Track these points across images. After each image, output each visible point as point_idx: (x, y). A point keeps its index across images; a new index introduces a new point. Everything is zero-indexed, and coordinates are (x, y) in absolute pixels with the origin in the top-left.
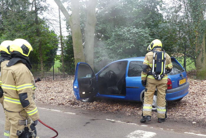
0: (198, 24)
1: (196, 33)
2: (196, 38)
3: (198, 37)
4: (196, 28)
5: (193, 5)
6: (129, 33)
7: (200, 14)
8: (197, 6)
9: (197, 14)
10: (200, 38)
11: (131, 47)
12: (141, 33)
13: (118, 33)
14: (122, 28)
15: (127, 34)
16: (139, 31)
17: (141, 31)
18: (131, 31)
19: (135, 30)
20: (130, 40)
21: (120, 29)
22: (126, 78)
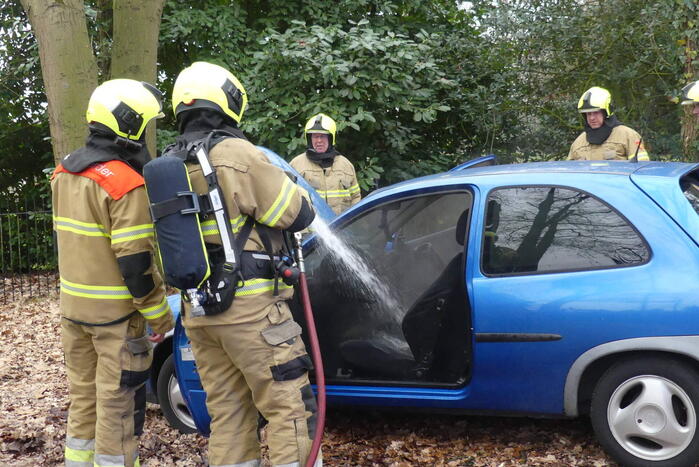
1: (687, 50)
4: (685, 25)
6: (337, 52)
11: (359, 123)
12: (401, 54)
13: (286, 53)
14: (299, 29)
15: (330, 58)
16: (390, 44)
17: (397, 43)
18: (354, 45)
19: (369, 40)
20: (351, 87)
21: (289, 32)
22: (469, 287)
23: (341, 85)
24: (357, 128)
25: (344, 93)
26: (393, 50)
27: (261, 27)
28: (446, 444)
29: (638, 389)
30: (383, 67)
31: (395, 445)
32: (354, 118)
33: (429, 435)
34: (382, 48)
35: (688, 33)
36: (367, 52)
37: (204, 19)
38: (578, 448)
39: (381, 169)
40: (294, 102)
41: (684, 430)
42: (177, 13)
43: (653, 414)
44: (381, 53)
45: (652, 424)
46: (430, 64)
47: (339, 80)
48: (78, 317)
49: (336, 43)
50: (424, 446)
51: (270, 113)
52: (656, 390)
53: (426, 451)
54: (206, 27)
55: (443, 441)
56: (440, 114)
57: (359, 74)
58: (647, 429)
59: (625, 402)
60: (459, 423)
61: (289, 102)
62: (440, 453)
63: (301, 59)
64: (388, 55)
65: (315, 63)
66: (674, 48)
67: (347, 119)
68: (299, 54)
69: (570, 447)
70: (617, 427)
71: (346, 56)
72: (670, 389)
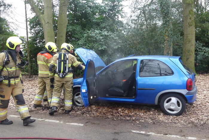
0: (168, 29)
1: (166, 37)
2: (166, 42)
3: (168, 40)
4: (166, 32)
5: (165, 11)
7: (170, 20)
8: (168, 13)
9: (168, 20)
10: (169, 42)
11: (104, 48)
12: (112, 36)
13: (90, 35)
14: (92, 30)
15: (98, 36)
16: (110, 34)
17: (111, 34)
18: (103, 34)
19: (106, 33)
20: (102, 42)
21: (91, 31)
22: (136, 79)
23: (100, 41)
24: (104, 49)
25: (101, 43)
26: (110, 35)
27: (85, 30)
28: (130, 110)
29: (170, 100)
30: (108, 38)
31: (120, 109)
32: (103, 47)
33: (126, 108)
34: (108, 35)
35: (166, 34)
36: (105, 35)
37: (74, 28)
38: (156, 111)
39: (107, 57)
40: (91, 44)
41: (179, 108)
42: (69, 26)
43: (173, 104)
44: (108, 36)
45: (173, 107)
46: (117, 38)
47: (100, 40)
48: (42, 77)
49: (100, 33)
50: (126, 110)
51: (87, 46)
52: (174, 100)
53: (126, 111)
54: (74, 29)
55: (129, 109)
56: (119, 47)
57: (104, 39)
58: (172, 107)
59: (167, 102)
60: (131, 106)
61: (90, 44)
62: (129, 111)
63: (93, 36)
64: (109, 36)
65: (95, 37)
66: (163, 37)
67: (101, 47)
68: (93, 35)
69: (155, 111)
70: (166, 107)
71: (101, 36)
72: (177, 100)
